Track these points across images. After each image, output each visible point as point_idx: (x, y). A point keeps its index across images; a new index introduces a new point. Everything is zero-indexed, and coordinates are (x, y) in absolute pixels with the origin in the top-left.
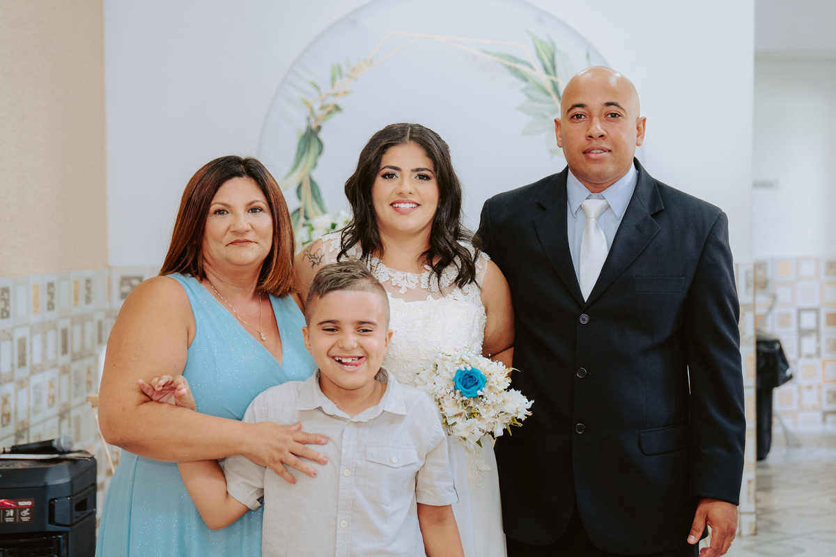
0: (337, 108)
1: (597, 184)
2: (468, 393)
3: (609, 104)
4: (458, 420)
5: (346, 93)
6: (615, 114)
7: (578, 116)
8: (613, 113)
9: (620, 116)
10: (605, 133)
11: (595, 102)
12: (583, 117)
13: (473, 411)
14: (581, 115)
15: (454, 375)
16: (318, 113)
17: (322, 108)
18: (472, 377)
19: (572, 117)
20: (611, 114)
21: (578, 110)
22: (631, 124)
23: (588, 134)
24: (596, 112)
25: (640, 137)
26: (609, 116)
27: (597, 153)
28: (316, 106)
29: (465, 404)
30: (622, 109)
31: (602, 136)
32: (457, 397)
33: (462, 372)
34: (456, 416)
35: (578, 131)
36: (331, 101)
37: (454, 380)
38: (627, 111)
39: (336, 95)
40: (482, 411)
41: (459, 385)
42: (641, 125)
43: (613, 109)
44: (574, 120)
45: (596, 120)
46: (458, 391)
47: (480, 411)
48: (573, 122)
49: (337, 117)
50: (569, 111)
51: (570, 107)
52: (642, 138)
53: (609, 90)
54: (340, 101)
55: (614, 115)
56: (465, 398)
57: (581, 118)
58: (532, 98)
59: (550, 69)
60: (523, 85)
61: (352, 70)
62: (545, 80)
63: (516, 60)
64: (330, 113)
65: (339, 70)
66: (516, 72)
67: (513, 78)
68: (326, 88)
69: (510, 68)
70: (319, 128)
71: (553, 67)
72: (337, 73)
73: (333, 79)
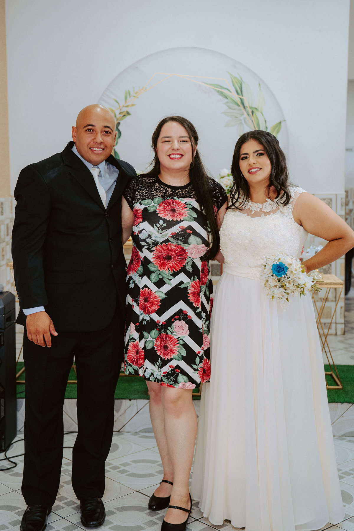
0: (128, 113)
5: (133, 105)
16: (118, 116)
17: (120, 113)
28: (117, 113)
36: (125, 109)
39: (127, 106)
49: (128, 118)
54: (129, 110)
58: (230, 108)
59: (240, 92)
60: (226, 100)
61: (136, 93)
62: (237, 98)
63: (222, 87)
64: (124, 116)
65: (130, 94)
66: (221, 94)
67: (220, 97)
68: (122, 103)
69: (218, 91)
70: (119, 124)
71: (242, 91)
72: (128, 95)
73: (126, 98)
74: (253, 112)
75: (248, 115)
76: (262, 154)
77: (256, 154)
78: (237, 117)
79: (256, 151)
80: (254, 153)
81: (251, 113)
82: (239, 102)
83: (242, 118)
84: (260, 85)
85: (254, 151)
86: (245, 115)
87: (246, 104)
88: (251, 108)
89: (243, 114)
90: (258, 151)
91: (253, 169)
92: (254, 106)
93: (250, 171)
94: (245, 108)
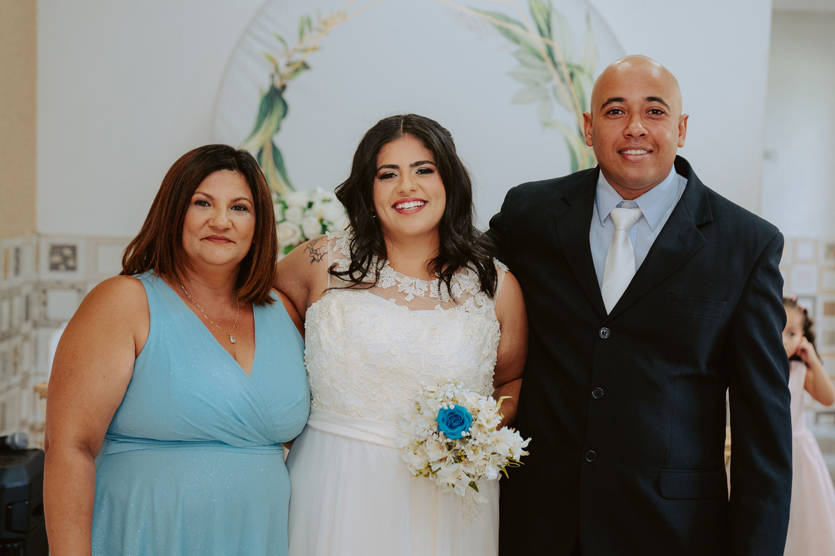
0: (305, 66)
1: (630, 190)
2: (453, 434)
3: (651, 99)
4: (442, 465)
5: (315, 49)
6: (658, 111)
7: (615, 111)
8: (656, 109)
9: (662, 113)
10: (646, 132)
11: (635, 97)
12: (620, 112)
13: (459, 455)
14: (618, 110)
15: (437, 415)
16: (284, 70)
17: (288, 65)
18: (456, 416)
19: (608, 113)
20: (653, 110)
21: (616, 105)
22: (673, 122)
23: (627, 132)
24: (636, 108)
25: (681, 137)
26: (651, 112)
27: (636, 155)
28: (282, 63)
29: (450, 447)
30: (666, 105)
31: (643, 135)
32: (440, 439)
33: (445, 411)
34: (441, 460)
35: (613, 129)
36: (298, 57)
37: (437, 420)
38: (671, 108)
39: (305, 50)
40: (470, 453)
41: (443, 425)
42: (683, 124)
43: (655, 104)
44: (610, 116)
45: (636, 118)
46: (441, 433)
47: (467, 454)
48: (609, 118)
49: (304, 76)
50: (604, 105)
51: (606, 101)
52: (684, 138)
53: (650, 82)
54: (307, 57)
55: (656, 111)
56: (449, 440)
57: (618, 113)
58: (524, 63)
59: (546, 30)
60: (515, 48)
61: (325, 23)
62: (539, 43)
63: (508, 20)
64: (297, 71)
65: (309, 23)
66: (507, 33)
67: (503, 40)
68: (293, 43)
69: (500, 28)
70: (284, 87)
71: (549, 29)
72: (306, 26)
73: (302, 33)
74: (572, 75)
75: (563, 79)
76: (429, 171)
77: (416, 169)
78: (537, 84)
79: (417, 164)
80: (412, 166)
81: (567, 76)
82: (543, 51)
83: (549, 86)
84: (588, 19)
85: (414, 161)
86: (556, 80)
87: (559, 57)
88: (569, 66)
89: (549, 79)
90: (423, 163)
91: (409, 202)
92: (575, 61)
93: (400, 206)
94: (555, 64)
